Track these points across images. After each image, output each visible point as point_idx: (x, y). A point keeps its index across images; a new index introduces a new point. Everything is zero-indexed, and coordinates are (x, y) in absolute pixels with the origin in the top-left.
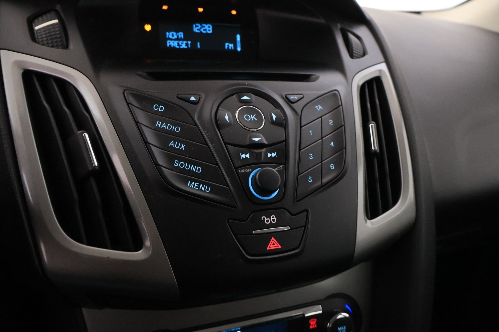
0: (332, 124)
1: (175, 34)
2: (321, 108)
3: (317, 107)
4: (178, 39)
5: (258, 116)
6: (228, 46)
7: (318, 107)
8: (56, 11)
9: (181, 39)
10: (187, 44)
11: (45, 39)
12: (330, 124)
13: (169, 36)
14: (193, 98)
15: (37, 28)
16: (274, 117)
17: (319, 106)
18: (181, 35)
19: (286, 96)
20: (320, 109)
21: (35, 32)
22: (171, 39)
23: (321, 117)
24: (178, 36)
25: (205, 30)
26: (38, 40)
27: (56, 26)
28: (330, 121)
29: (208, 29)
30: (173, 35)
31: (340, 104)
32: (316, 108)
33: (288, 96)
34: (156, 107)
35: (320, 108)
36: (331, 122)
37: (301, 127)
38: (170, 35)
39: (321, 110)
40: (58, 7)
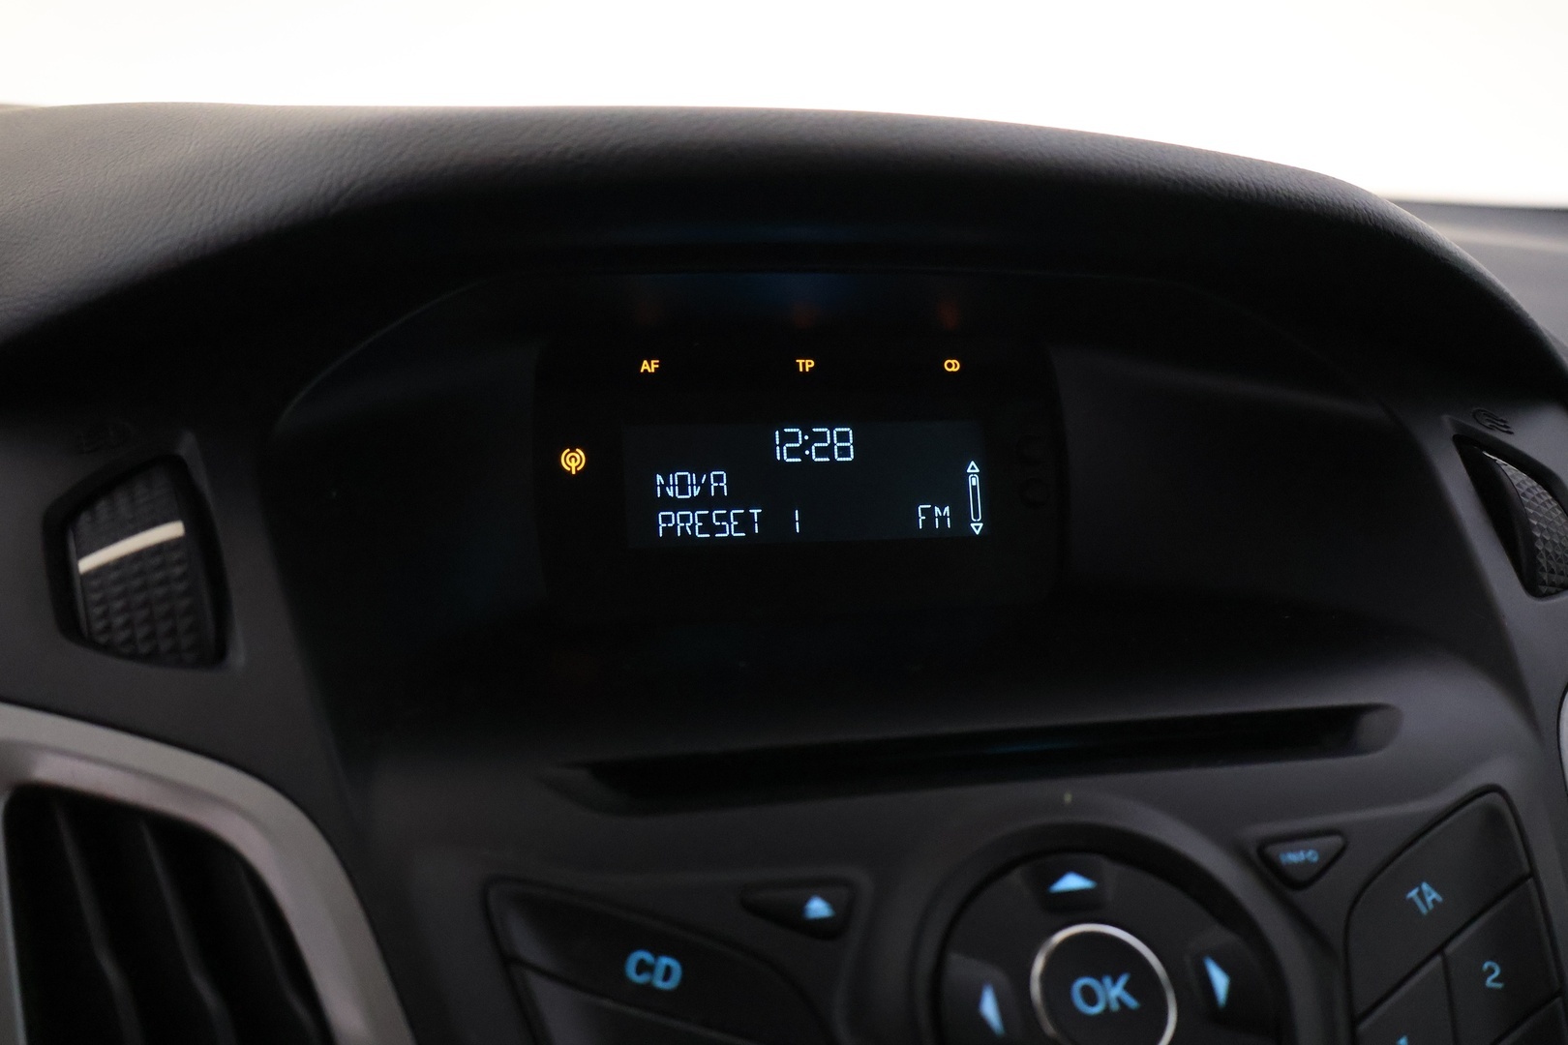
0: (1499, 986)
1: (691, 478)
2: (1435, 895)
3: (1413, 894)
4: (704, 501)
5: (1142, 982)
6: (929, 513)
7: (1421, 894)
8: (178, 469)
9: (719, 501)
10: (745, 522)
11: (118, 605)
12: (1489, 982)
13: (663, 488)
14: (818, 908)
15: (86, 564)
16: (1220, 981)
17: (1425, 887)
18: (719, 480)
19: (1261, 850)
20: (1431, 906)
21: (77, 583)
22: (675, 505)
23: (1440, 950)
24: (706, 487)
25: (827, 451)
26: (88, 623)
27: (176, 556)
28: (1486, 965)
29: (839, 443)
30: (683, 486)
31: (1526, 868)
32: (1411, 899)
33: (1271, 850)
34: (642, 967)
35: (1429, 899)
36: (1491, 971)
37: (1354, 1021)
38: (669, 484)
39: (1434, 909)
40: (187, 446)
